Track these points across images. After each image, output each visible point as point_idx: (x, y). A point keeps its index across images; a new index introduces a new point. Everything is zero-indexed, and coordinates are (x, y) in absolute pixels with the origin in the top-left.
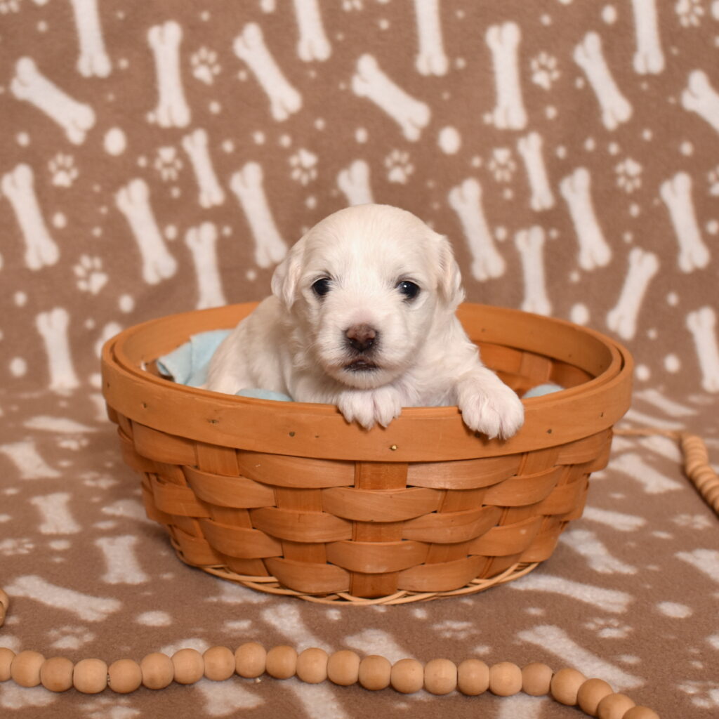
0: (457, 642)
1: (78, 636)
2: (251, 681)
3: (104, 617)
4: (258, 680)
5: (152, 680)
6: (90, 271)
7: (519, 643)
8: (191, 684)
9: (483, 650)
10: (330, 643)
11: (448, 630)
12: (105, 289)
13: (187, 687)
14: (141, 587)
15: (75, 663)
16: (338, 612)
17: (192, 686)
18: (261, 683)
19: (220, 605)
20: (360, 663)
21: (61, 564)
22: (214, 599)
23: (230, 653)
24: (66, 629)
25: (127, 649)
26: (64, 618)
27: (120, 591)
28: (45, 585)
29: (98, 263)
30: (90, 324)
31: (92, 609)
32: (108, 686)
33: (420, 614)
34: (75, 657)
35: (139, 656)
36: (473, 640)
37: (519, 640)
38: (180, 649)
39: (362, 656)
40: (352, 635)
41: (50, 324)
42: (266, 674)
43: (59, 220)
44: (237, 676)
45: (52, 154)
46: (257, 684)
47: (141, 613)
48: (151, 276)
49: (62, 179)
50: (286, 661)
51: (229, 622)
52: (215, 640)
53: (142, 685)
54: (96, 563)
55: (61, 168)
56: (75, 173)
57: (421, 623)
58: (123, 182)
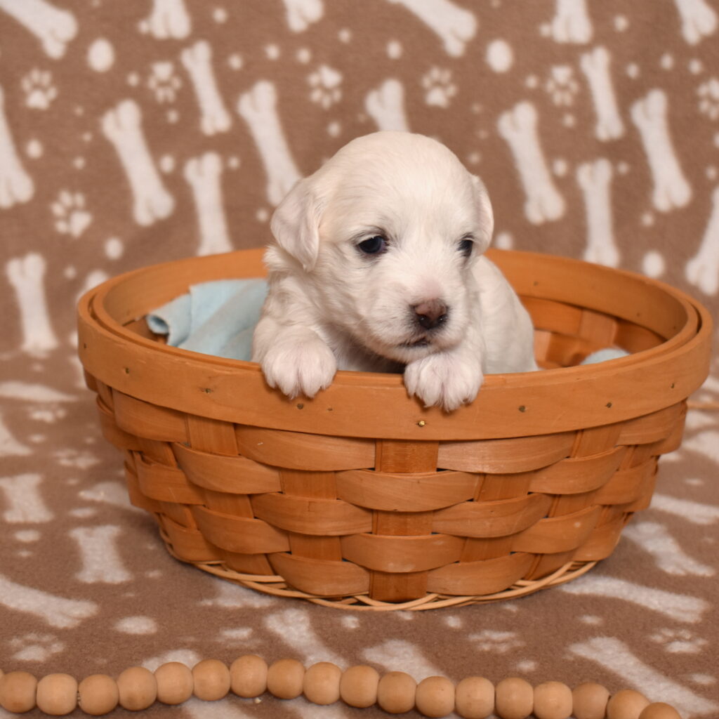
0: (496, 656)
1: (45, 646)
2: (250, 702)
3: (77, 623)
4: (258, 700)
5: (131, 700)
6: (71, 210)
7: (570, 658)
8: (177, 705)
9: (527, 666)
10: (344, 656)
11: (487, 641)
12: (88, 232)
13: (173, 707)
14: (124, 587)
15: (39, 678)
16: (356, 620)
17: (179, 707)
18: (261, 703)
19: (215, 610)
20: (379, 680)
21: (29, 559)
22: (209, 603)
23: (224, 667)
24: (31, 637)
25: (102, 661)
26: (29, 624)
27: (98, 592)
28: (8, 584)
29: (80, 199)
30: (70, 272)
31: (62, 614)
32: (78, 707)
33: (453, 622)
34: (38, 672)
35: (115, 670)
36: (516, 654)
37: (571, 654)
38: (166, 662)
39: (382, 672)
40: (371, 647)
41: (22, 272)
42: (267, 693)
43: (34, 149)
44: (232, 695)
45: (26, 70)
46: (257, 705)
47: (121, 618)
48: (143, 216)
49: (38, 100)
50: (291, 678)
51: (226, 630)
52: (208, 652)
53: (119, 705)
54: (70, 557)
55: (37, 87)
56: (52, 93)
57: (455, 633)
58: (109, 104)
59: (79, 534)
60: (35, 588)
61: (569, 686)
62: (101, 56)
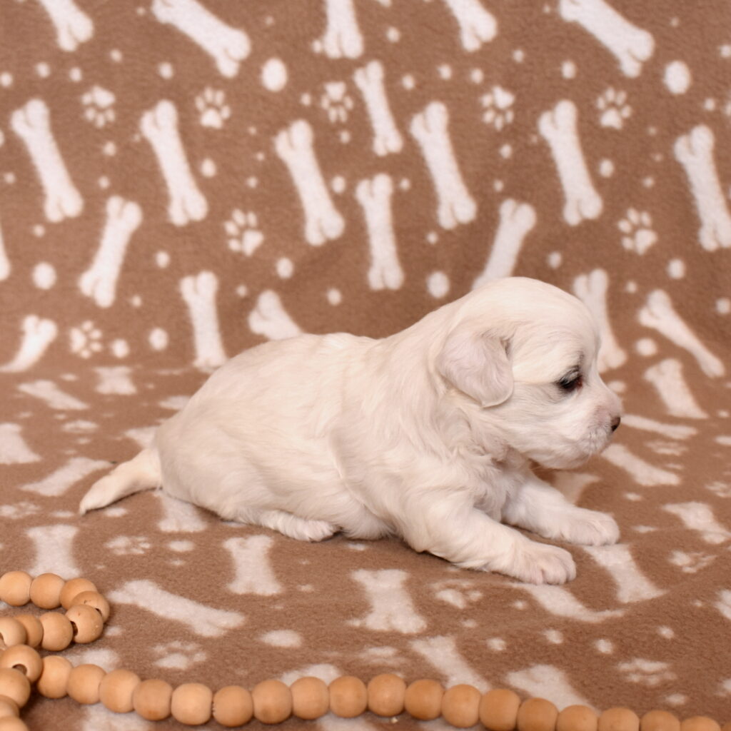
0: (645, 688)
1: (188, 654)
2: (386, 721)
3: (223, 633)
4: (395, 720)
5: (265, 712)
6: (244, 229)
7: (722, 695)
8: (313, 720)
9: (677, 699)
10: (488, 678)
11: (638, 671)
12: (260, 250)
13: (308, 723)
14: (274, 599)
15: (175, 686)
16: (502, 642)
17: (314, 723)
18: (397, 723)
19: (363, 631)
20: (520, 706)
21: (181, 568)
22: (357, 623)
23: (362, 684)
24: (176, 644)
25: (242, 672)
26: (175, 632)
27: (247, 603)
28: (159, 592)
29: (252, 219)
30: (242, 291)
31: (209, 622)
32: (212, 717)
33: (604, 646)
34: (175, 680)
35: (250, 683)
36: (666, 687)
37: (724, 690)
38: (305, 675)
39: (523, 697)
40: (516, 671)
41: (196, 290)
42: (403, 712)
43: (208, 168)
44: (367, 712)
45: (200, 89)
46: (392, 725)
47: (267, 631)
48: (314, 237)
49: (211, 119)
50: (427, 699)
51: (371, 647)
52: (349, 669)
53: (253, 718)
54: (224, 567)
55: (210, 106)
56: (226, 112)
57: (606, 659)
58: (282, 124)
59: (232, 544)
60: (185, 597)
61: (718, 721)
62: (274, 75)
